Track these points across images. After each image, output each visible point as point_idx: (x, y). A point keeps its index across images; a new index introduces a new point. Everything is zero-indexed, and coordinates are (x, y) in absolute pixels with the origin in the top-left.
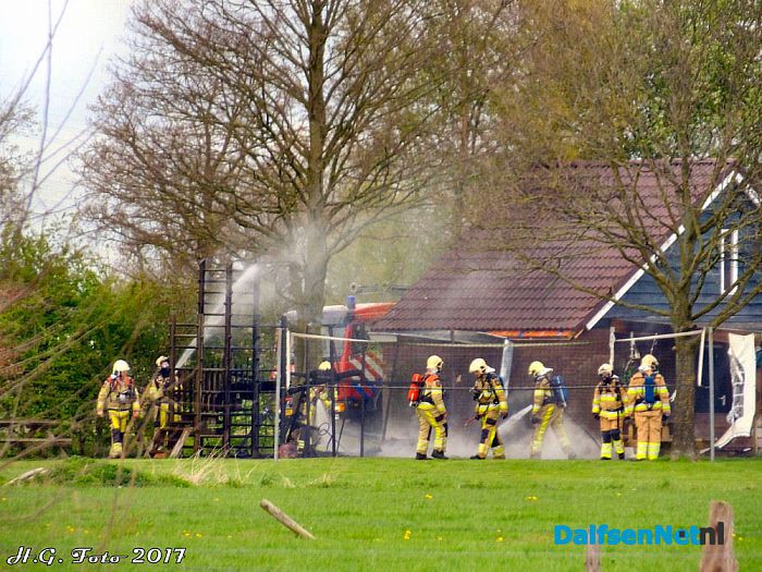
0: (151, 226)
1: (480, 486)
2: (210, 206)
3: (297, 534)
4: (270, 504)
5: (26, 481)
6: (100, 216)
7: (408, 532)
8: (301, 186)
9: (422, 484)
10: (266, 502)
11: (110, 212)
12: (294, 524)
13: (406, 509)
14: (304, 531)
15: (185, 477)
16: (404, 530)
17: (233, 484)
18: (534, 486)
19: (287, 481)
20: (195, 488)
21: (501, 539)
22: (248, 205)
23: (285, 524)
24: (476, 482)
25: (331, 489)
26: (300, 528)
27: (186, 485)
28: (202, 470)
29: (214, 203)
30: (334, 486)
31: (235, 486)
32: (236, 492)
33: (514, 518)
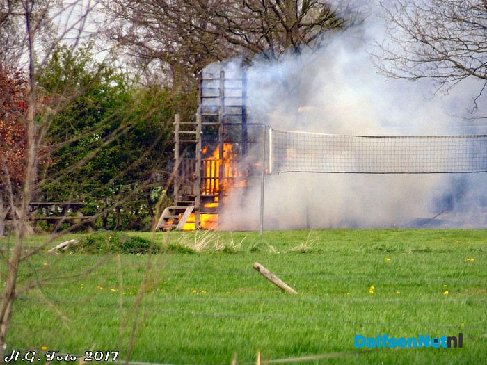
0: (155, 45)
1: (428, 251)
2: (204, 26)
3: (283, 290)
4: (262, 268)
5: (61, 250)
6: (117, 37)
7: (373, 287)
8: (280, 11)
9: (381, 249)
10: (257, 264)
11: (124, 34)
12: (280, 282)
13: (369, 270)
14: (289, 288)
15: (189, 246)
16: (369, 286)
17: (228, 251)
18: (471, 250)
19: (272, 249)
20: (199, 255)
21: (447, 292)
22: (237, 27)
23: (272, 282)
24: (424, 248)
25: (308, 256)
26: (285, 286)
27: (191, 252)
28: (203, 241)
29: (209, 24)
30: (310, 252)
31: (230, 252)
32: (231, 258)
33: (457, 275)
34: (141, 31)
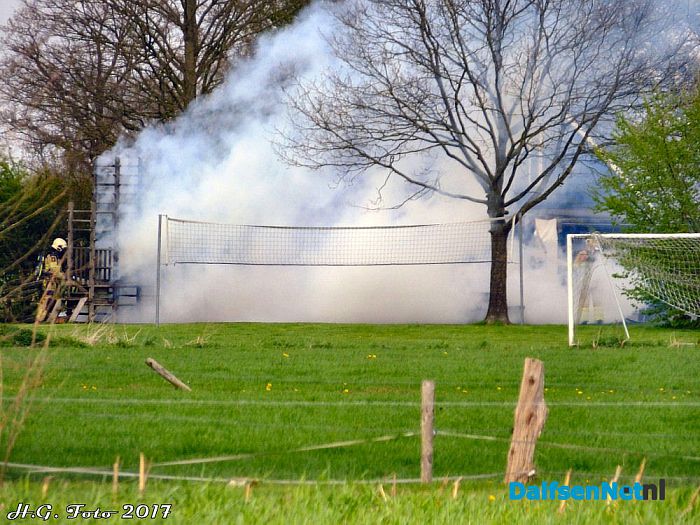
0: (51, 129)
1: (328, 346)
2: (101, 112)
3: (177, 387)
4: (155, 363)
6: (10, 120)
7: (270, 385)
8: (177, 95)
9: (280, 345)
10: (150, 360)
11: (18, 116)
12: (174, 378)
13: (267, 366)
14: (183, 385)
15: (82, 339)
16: (266, 383)
17: (121, 345)
18: (374, 346)
19: (167, 343)
20: (91, 349)
21: (347, 391)
22: (133, 111)
23: (165, 378)
24: (324, 342)
25: (204, 351)
26: (179, 382)
27: (83, 346)
28: (95, 334)
29: (105, 109)
30: (206, 346)
31: (124, 347)
32: (125, 352)
33: (358, 373)
34: (35, 114)
